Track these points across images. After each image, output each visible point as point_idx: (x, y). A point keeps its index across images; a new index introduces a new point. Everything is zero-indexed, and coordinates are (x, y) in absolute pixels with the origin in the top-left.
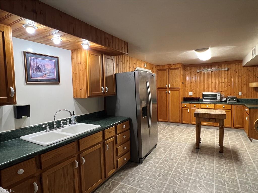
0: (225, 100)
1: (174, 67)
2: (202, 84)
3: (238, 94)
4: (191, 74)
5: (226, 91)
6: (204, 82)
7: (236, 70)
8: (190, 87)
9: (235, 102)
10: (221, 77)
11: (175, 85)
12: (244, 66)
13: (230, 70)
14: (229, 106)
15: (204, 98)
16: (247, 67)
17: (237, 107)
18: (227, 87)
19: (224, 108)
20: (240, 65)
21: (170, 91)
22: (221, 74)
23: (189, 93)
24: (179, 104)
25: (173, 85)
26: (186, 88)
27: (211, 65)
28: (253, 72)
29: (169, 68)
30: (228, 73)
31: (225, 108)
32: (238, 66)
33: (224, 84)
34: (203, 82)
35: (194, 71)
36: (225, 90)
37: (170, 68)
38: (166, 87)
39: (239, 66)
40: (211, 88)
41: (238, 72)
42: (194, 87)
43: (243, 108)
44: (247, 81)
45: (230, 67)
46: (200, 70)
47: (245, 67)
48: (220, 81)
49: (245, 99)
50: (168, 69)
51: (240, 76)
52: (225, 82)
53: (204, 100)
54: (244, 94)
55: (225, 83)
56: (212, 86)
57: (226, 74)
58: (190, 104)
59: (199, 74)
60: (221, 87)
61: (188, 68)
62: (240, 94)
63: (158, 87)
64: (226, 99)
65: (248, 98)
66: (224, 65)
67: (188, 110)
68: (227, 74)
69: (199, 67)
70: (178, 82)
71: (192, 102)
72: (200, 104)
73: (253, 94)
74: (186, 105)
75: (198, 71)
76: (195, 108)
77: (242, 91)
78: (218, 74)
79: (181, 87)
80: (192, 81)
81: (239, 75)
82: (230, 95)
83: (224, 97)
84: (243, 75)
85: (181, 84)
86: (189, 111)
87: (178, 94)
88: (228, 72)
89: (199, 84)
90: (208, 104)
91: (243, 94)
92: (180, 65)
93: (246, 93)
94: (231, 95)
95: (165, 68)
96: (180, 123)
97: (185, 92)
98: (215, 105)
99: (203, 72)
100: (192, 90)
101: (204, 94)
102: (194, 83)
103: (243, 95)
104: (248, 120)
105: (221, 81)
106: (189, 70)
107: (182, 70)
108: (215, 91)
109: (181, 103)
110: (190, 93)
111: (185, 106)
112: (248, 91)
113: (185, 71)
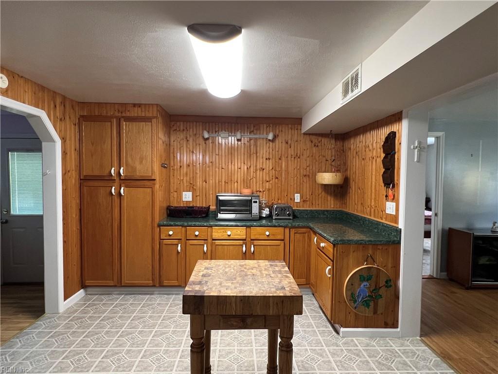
0: (268, 213)
1: (136, 115)
2: (216, 171)
3: (292, 198)
4: (188, 141)
5: (269, 190)
6: (221, 165)
7: (289, 142)
8: (185, 178)
9: (290, 219)
10: (258, 154)
11: (141, 170)
12: (304, 134)
13: (277, 141)
14: (279, 232)
15: (220, 211)
16: (311, 136)
17: (295, 233)
18: (271, 182)
19: (268, 236)
20: (297, 129)
21: (122, 188)
22: (258, 148)
23: (184, 193)
24: (153, 228)
25: (134, 169)
26: (176, 181)
27: (238, 124)
28: (320, 147)
29: (120, 114)
30: (274, 147)
31: (271, 237)
32: (293, 130)
33: (264, 174)
34: (218, 165)
35: (195, 135)
36: (267, 188)
37: (124, 115)
38: (112, 175)
39: (296, 131)
40: (237, 183)
41: (292, 147)
42: (196, 177)
43: (308, 236)
44: (311, 168)
45: (277, 132)
46: (211, 132)
47: (305, 136)
48: (256, 166)
49: (307, 210)
50: (116, 117)
51: (297, 155)
52: (268, 169)
53: (221, 216)
54: (304, 198)
55: (267, 172)
56: (239, 176)
57: (269, 148)
58: (184, 229)
59: (207, 142)
60: (258, 180)
61: (180, 124)
62: (297, 198)
63: (85, 174)
64: (271, 212)
65: (311, 209)
66: (265, 125)
67: (177, 245)
68: (271, 150)
69: (207, 124)
70: (149, 159)
71: (190, 223)
72: (211, 226)
73: (320, 199)
74: (171, 233)
75: (206, 135)
76: (198, 238)
77: (301, 193)
78: (252, 147)
79: (157, 176)
80: (191, 162)
81: (295, 155)
82: (278, 200)
83: (265, 207)
84: (303, 155)
85: (157, 167)
86: (179, 248)
87: (149, 198)
88: (274, 144)
89: (208, 169)
90: (232, 226)
91: (302, 198)
92: (155, 109)
93: (308, 197)
94: (280, 201)
95: (109, 115)
96: (154, 286)
97: (172, 191)
98: (248, 229)
99: (217, 138)
100: (192, 188)
101: (221, 198)
102: (194, 168)
103: (304, 201)
104: (330, 276)
105: (258, 167)
106: (183, 130)
107: (160, 126)
108: (247, 191)
109: (156, 225)
110: (186, 195)
111: (170, 235)
112: (312, 192)
113: (172, 132)
